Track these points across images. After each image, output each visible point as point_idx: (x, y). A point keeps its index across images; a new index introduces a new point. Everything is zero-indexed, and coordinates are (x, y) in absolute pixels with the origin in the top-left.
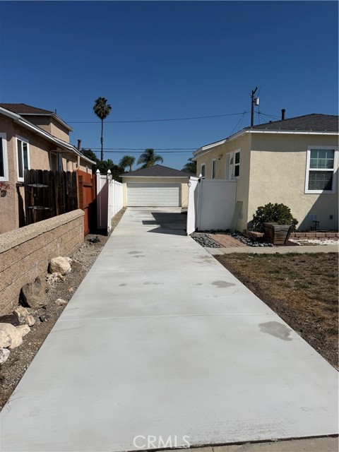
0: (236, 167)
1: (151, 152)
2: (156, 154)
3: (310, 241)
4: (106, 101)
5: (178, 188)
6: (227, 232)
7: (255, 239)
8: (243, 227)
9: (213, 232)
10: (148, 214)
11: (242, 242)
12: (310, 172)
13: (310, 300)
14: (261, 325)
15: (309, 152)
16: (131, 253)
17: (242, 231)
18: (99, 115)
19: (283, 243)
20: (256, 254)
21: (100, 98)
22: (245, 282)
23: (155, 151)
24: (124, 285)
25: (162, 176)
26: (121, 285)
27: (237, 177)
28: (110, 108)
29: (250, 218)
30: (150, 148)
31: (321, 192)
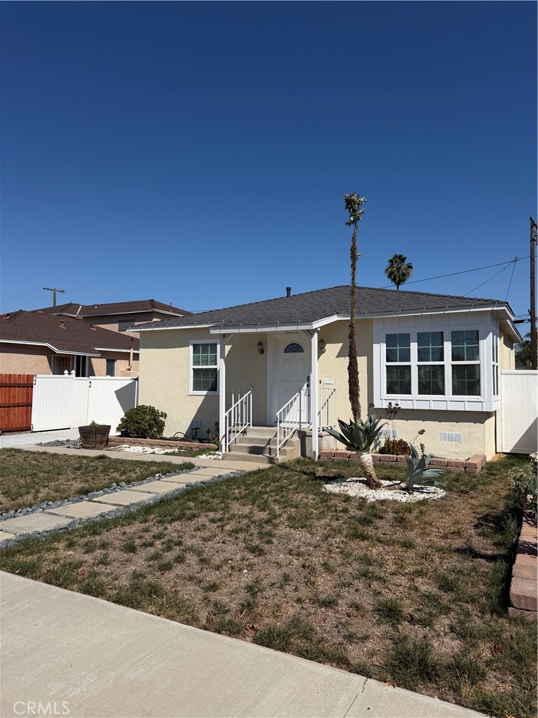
4: (404, 259)
12: (194, 369)
15: (191, 347)
18: (394, 280)
21: (396, 256)
28: (411, 267)
31: (205, 393)
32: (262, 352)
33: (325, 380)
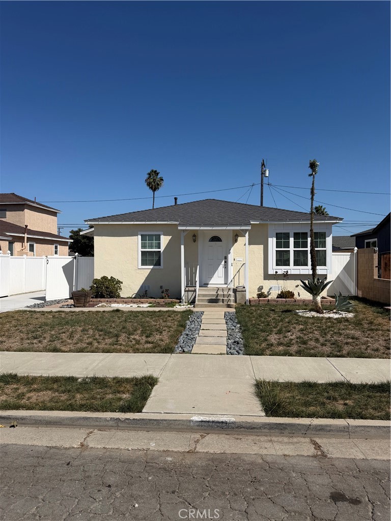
4: (158, 174)
12: (142, 252)
15: (140, 237)
18: (151, 188)
21: (152, 171)
28: (162, 180)
31: (151, 267)
32: (195, 241)
33: (237, 259)
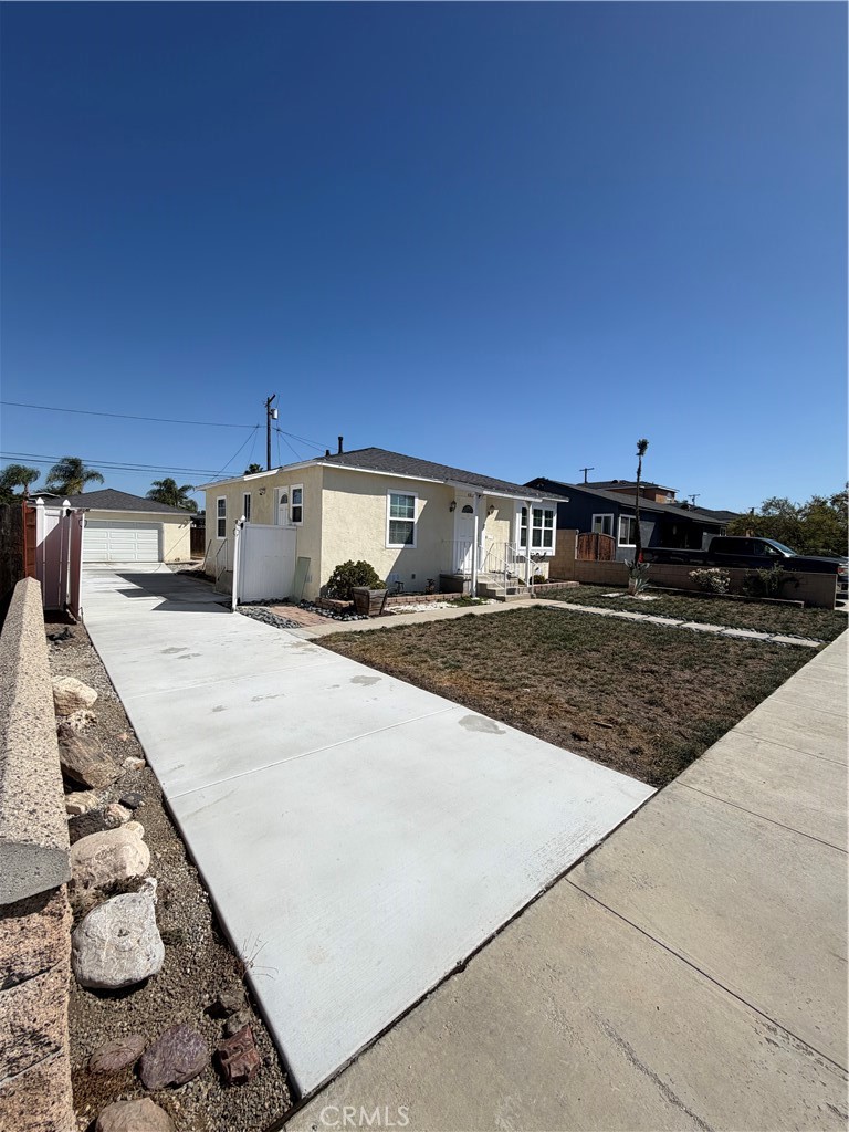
0: (294, 509)
1: (75, 463)
2: (88, 467)
3: (403, 608)
5: (156, 531)
6: (286, 602)
7: (339, 610)
8: (313, 594)
9: (266, 603)
10: (111, 576)
11: (321, 615)
12: (391, 521)
13: (478, 682)
14: (461, 722)
15: (389, 497)
16: (166, 652)
17: (314, 600)
19: (378, 613)
20: (361, 632)
22: (390, 673)
23: (83, 463)
24: (219, 709)
25: (124, 509)
26: (215, 710)
27: (298, 523)
29: (324, 581)
30: (73, 456)
31: (402, 546)
32: (451, 510)
33: (489, 537)
